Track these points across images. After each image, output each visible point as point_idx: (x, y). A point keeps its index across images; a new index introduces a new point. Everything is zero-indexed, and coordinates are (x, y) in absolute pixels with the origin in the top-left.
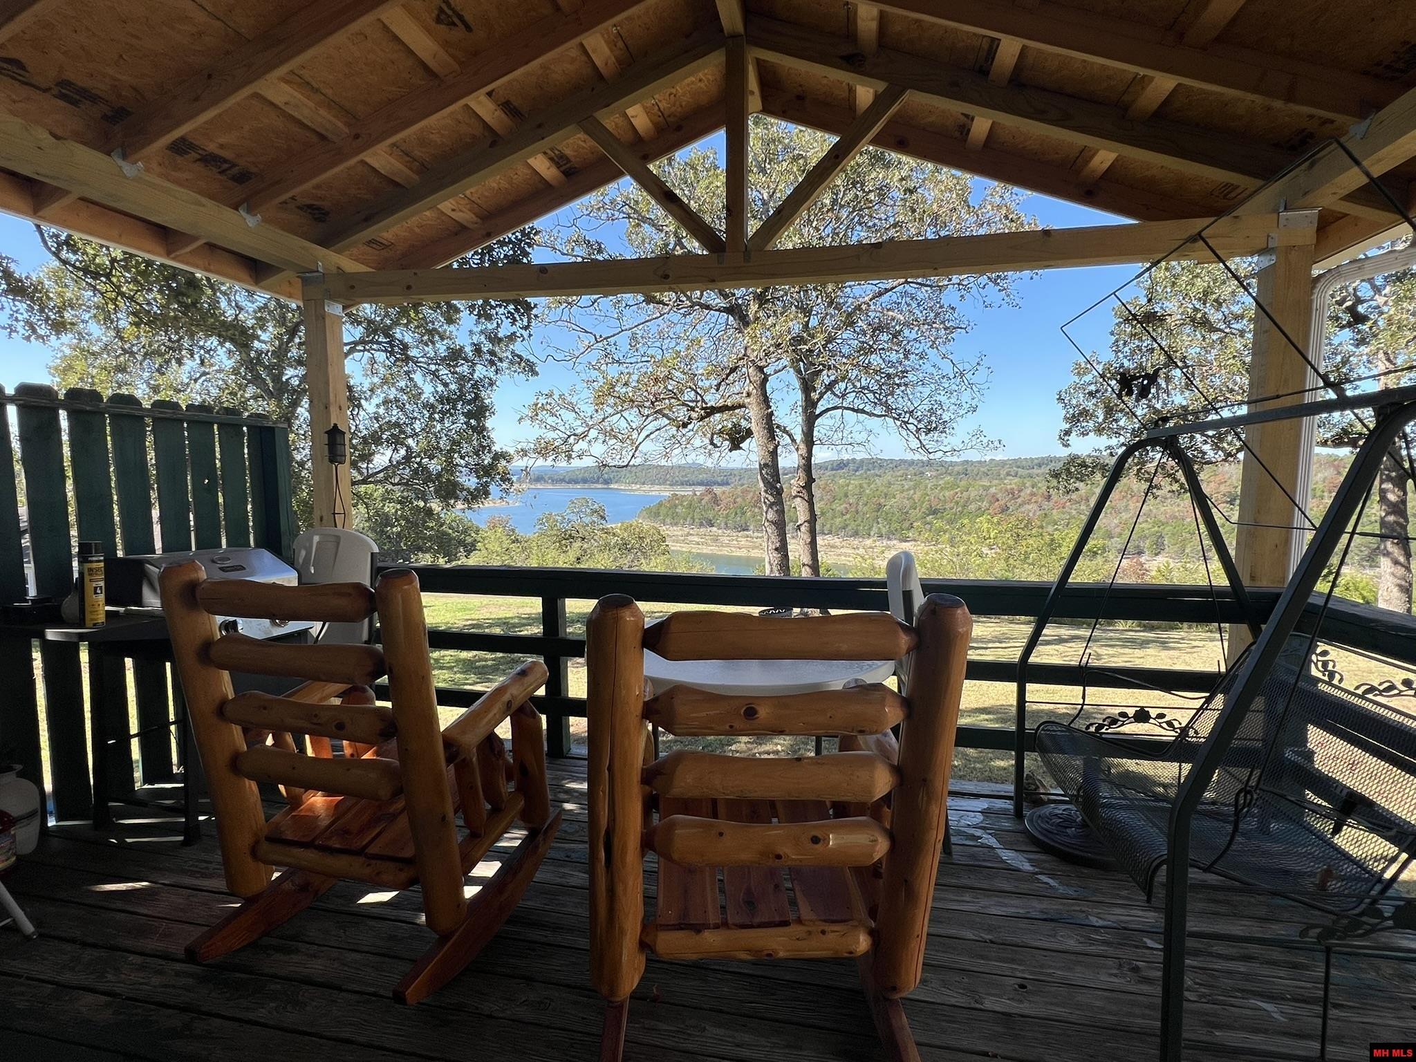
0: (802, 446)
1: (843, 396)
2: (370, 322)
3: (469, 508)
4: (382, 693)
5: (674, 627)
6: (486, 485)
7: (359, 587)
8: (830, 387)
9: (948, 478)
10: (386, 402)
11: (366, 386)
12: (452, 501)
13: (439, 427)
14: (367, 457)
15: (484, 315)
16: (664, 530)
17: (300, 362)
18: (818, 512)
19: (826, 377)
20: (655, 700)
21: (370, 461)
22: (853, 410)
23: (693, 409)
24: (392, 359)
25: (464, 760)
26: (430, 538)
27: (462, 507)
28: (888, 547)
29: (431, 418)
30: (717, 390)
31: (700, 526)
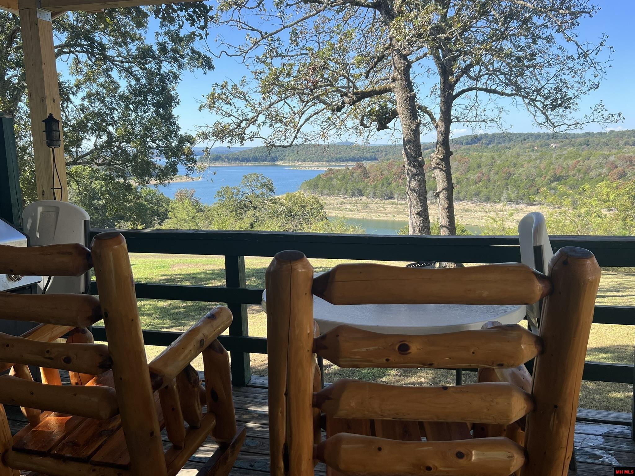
0: (441, 124)
1: (478, 78)
2: (73, 28)
3: (161, 184)
4: (99, 334)
5: (338, 277)
6: (174, 164)
7: (77, 247)
8: (465, 71)
9: (571, 148)
10: (89, 96)
11: (73, 83)
12: (147, 178)
13: (133, 115)
14: (77, 143)
15: (168, 19)
16: (323, 199)
17: (18, 64)
18: (454, 180)
19: (461, 63)
20: (323, 337)
21: (79, 146)
22: (486, 90)
23: (345, 95)
24: (93, 59)
25: (166, 387)
26: (130, 209)
27: (155, 182)
28: (517, 211)
29: (127, 108)
30: (367, 77)
31: (352, 195)
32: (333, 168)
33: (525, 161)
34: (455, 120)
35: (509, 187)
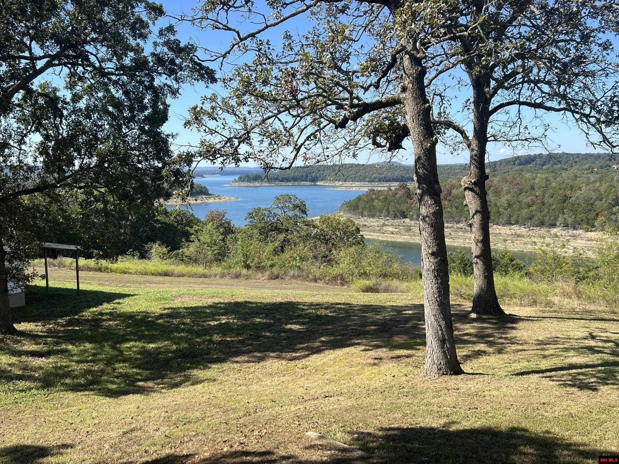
16: (361, 221)
22: (530, 105)
28: (574, 237)
30: (377, 87)
31: (395, 217)
32: (374, 188)
33: (583, 183)
34: (492, 138)
35: (565, 210)
